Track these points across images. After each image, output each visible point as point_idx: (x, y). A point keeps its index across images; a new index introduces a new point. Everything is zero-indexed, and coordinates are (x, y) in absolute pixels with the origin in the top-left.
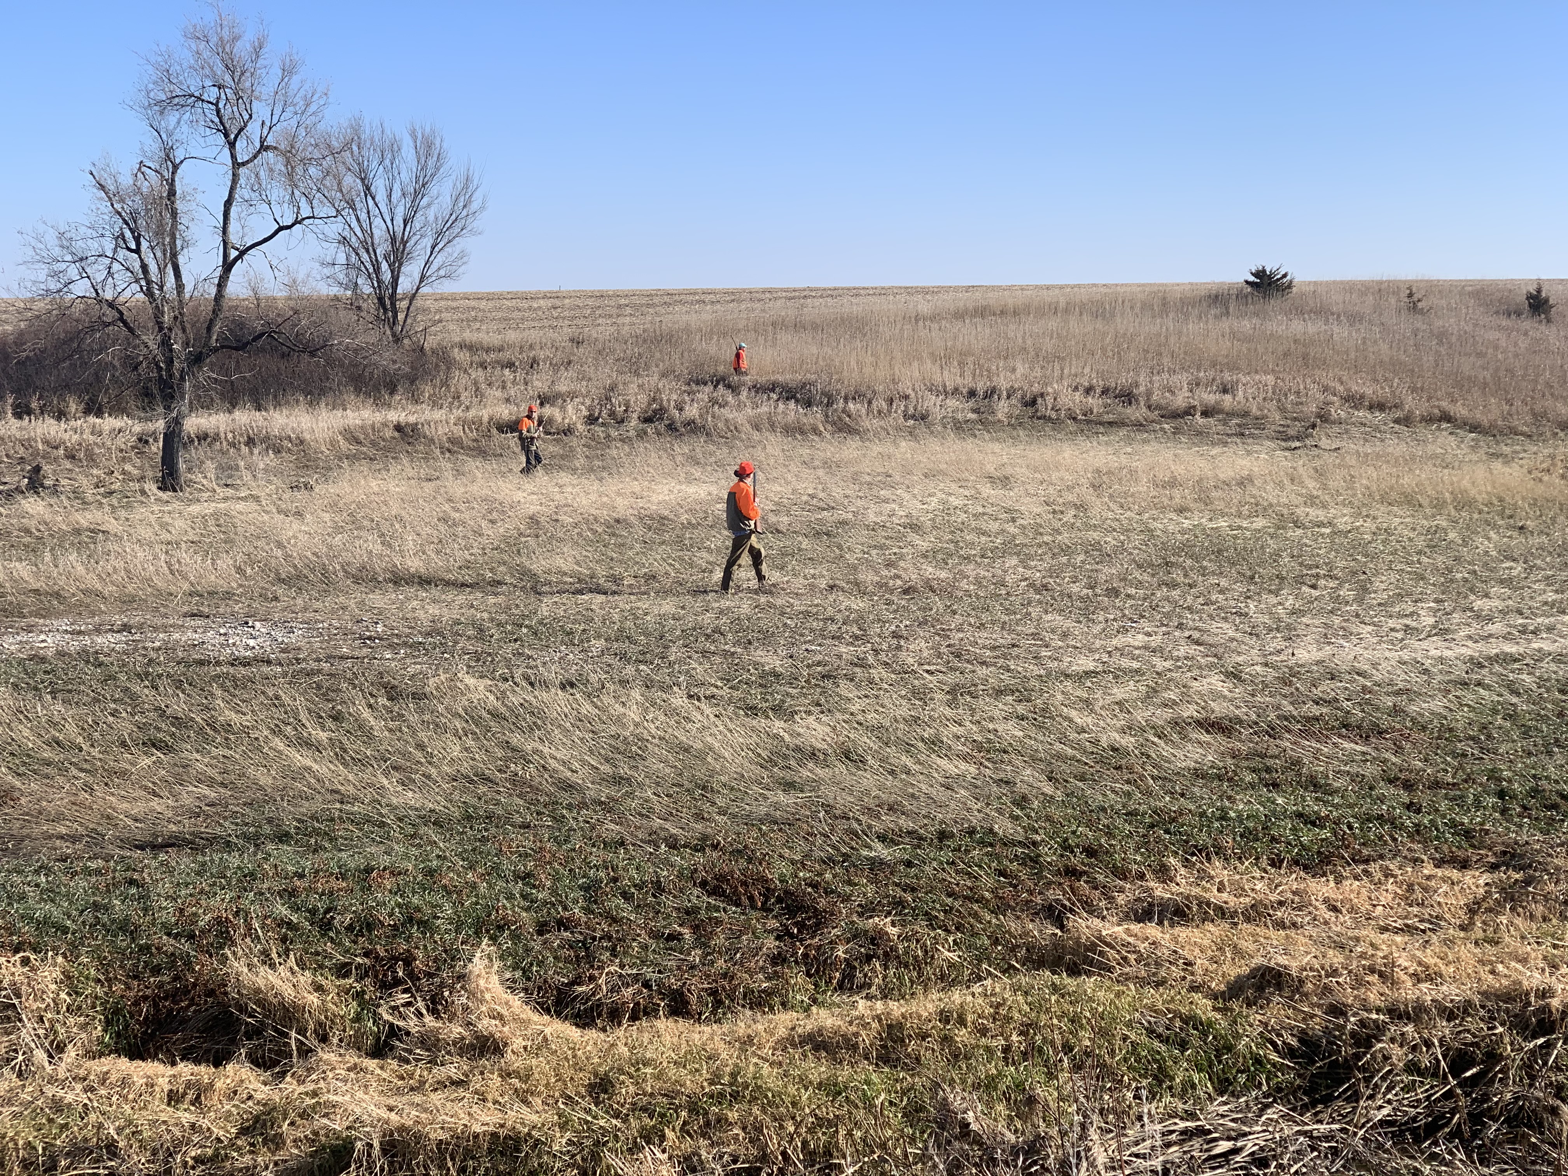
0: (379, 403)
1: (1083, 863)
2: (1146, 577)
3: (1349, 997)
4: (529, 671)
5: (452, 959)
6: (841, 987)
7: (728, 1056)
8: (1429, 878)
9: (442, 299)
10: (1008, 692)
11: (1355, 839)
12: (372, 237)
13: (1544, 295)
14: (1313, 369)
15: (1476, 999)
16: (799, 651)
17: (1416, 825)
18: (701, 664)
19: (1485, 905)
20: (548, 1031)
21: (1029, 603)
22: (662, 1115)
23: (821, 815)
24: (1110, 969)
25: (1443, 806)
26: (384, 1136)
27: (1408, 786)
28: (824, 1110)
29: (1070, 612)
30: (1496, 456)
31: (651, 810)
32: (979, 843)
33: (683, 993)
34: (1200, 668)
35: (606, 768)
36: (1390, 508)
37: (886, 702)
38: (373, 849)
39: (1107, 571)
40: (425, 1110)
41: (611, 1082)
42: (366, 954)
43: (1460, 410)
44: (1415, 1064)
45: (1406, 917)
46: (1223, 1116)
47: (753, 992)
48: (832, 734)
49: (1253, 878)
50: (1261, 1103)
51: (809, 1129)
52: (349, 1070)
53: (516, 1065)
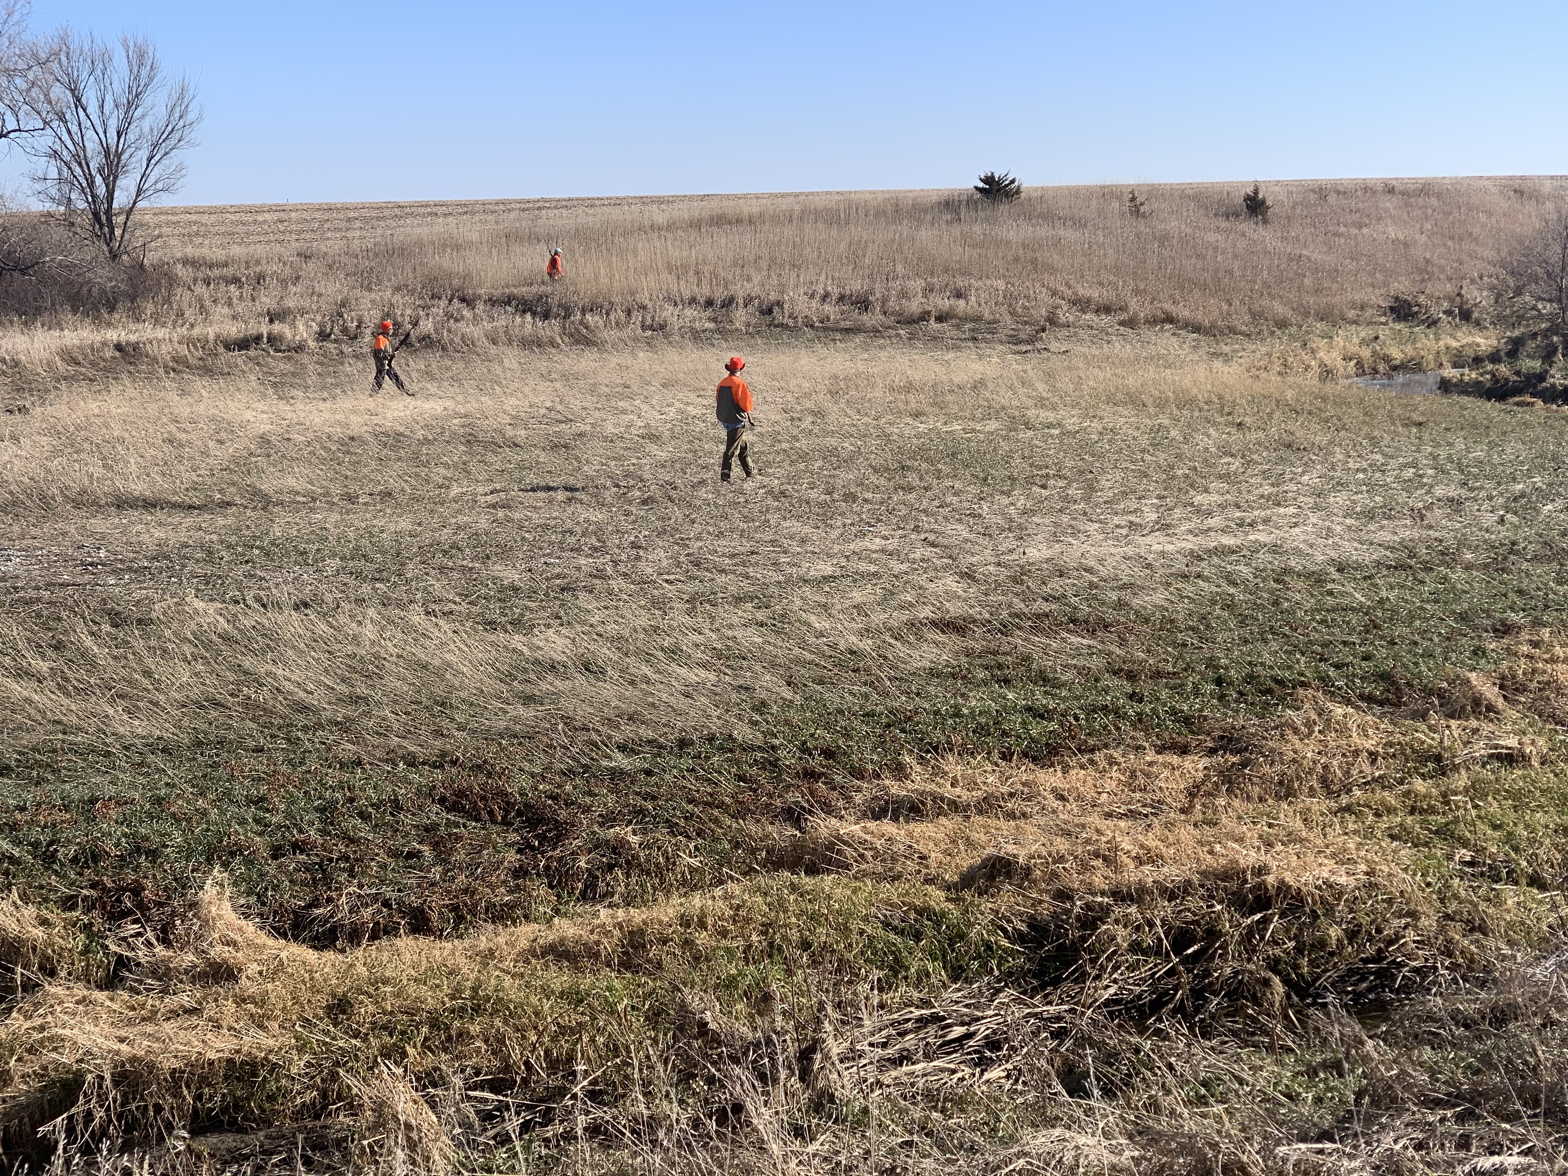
0: (98, 322)
1: (821, 765)
2: (882, 481)
3: (1074, 881)
4: (262, 593)
5: (184, 887)
6: (583, 897)
7: (469, 971)
8: (1151, 764)
9: (161, 213)
10: (748, 599)
11: (1081, 729)
12: (84, 151)
13: (1260, 196)
14: (1042, 274)
15: (1196, 879)
16: (538, 564)
17: (1138, 714)
18: (438, 580)
19: (1204, 788)
20: (283, 955)
21: (767, 511)
22: (403, 1033)
23: (560, 727)
24: (848, 867)
25: (1164, 694)
26: (115, 1067)
27: (1131, 676)
28: (567, 1018)
29: (808, 518)
30: (1215, 355)
31: (389, 729)
32: (718, 749)
33: (423, 910)
34: (936, 569)
35: (343, 688)
36: (1116, 408)
37: (625, 612)
38: (98, 779)
39: (845, 477)
40: (158, 1039)
41: (349, 1003)
42: (93, 886)
43: (1183, 312)
44: (1139, 944)
45: (1129, 803)
46: (957, 1002)
47: (495, 906)
48: (570, 646)
49: (985, 771)
50: (994, 988)
51: (552, 1038)
52: (78, 1003)
53: (252, 990)
